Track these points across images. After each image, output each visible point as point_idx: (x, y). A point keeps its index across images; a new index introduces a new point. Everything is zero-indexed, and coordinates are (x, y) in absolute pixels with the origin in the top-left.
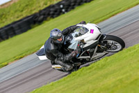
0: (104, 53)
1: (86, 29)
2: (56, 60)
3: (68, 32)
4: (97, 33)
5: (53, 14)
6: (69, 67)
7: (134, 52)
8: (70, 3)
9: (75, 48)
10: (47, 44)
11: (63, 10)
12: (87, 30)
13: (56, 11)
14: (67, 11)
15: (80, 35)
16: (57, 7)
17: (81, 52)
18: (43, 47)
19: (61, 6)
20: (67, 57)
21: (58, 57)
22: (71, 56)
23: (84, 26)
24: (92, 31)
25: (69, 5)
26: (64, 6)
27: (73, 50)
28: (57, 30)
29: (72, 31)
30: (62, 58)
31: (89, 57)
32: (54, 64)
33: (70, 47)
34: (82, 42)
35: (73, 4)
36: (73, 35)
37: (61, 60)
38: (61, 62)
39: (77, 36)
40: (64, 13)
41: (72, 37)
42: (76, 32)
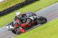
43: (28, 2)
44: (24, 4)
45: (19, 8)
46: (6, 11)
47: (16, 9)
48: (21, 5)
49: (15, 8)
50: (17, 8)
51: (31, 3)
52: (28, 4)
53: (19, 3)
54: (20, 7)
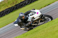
1: (35, 12)
2: (22, 26)
3: (27, 14)
4: (40, 14)
9: (30, 21)
15: (32, 15)
17: (33, 22)
18: (16, 20)
20: (27, 25)
23: (34, 11)
24: (38, 13)
28: (22, 13)
31: (37, 24)
32: (21, 27)
33: (28, 20)
34: (33, 18)
36: (29, 15)
39: (31, 15)
43: (18, 7)
44: (14, 8)
45: (9, 13)
47: (6, 13)
48: (11, 10)
49: (5, 12)
50: (7, 12)
51: (21, 7)
52: (18, 9)
53: (8, 7)
54: (10, 11)
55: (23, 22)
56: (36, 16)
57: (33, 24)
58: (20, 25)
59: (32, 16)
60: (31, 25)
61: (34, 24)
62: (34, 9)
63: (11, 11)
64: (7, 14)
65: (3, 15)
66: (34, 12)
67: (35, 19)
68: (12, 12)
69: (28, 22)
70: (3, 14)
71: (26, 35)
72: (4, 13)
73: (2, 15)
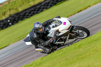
0: (74, 40)
2: (38, 45)
3: (47, 24)
5: (3, 27)
6: (48, 50)
7: (63, 53)
8: (15, 18)
9: (52, 36)
10: (31, 33)
11: (10, 24)
12: (61, 23)
13: (4, 24)
14: (13, 24)
15: (56, 26)
16: (6, 22)
17: (57, 39)
19: (9, 21)
20: (47, 43)
21: (40, 43)
22: (50, 42)
24: (65, 23)
25: (14, 20)
26: (10, 21)
27: (51, 37)
28: (38, 23)
29: (50, 24)
30: (43, 44)
31: (63, 42)
32: (37, 48)
33: (49, 35)
34: (58, 31)
35: (17, 19)
36: (51, 26)
37: (42, 45)
38: (42, 47)
39: (53, 27)
40: (10, 26)
41: (50, 28)
42: (53, 24)
45: (51, 6)
46: (28, 11)
47: (45, 7)
49: (44, 5)
50: (48, 5)
54: (52, 3)
55: (41, 38)
56: (63, 29)
57: (57, 43)
58: (35, 43)
59: (56, 29)
60: (53, 44)
61: (59, 41)
62: (59, 17)
63: (55, 2)
64: (47, 8)
65: (41, 10)
66: (58, 21)
67: (60, 33)
68: (55, 4)
69: (48, 39)
70: (40, 8)
71: (80, 46)
72: (42, 7)
73: (38, 11)
